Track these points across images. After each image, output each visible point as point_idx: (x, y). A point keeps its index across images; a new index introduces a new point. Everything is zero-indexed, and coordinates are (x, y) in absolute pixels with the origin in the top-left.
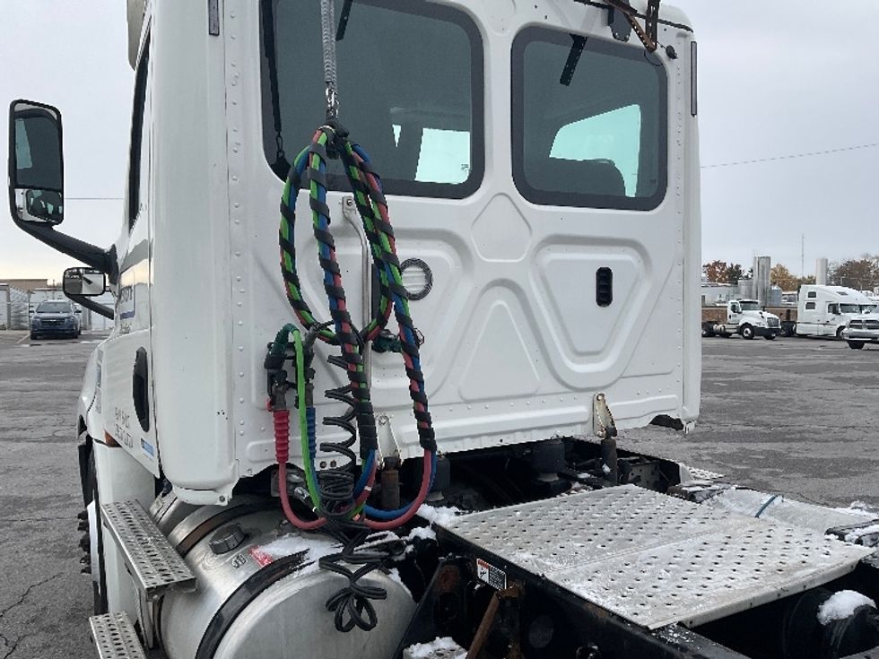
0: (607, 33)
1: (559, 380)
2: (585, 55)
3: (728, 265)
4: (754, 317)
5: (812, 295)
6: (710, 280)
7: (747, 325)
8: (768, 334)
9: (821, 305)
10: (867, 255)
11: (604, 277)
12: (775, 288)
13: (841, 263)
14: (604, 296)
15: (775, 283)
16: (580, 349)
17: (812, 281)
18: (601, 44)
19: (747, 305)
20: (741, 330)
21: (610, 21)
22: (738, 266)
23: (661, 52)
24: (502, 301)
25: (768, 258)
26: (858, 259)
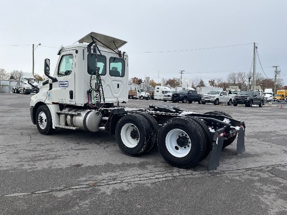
0: (119, 57)
1: (113, 96)
2: (115, 60)
3: (139, 79)
4: (143, 94)
5: (158, 88)
6: (133, 83)
7: (142, 96)
8: (147, 98)
9: (160, 92)
10: (174, 78)
11: (118, 85)
12: (151, 86)
13: (168, 80)
14: (118, 87)
15: (150, 85)
16: (116, 93)
17: (160, 85)
18: (118, 58)
19: (142, 90)
20: (140, 97)
21: (119, 56)
22: (141, 79)
23: (124, 59)
24: (108, 87)
25: (149, 78)
26: (172, 79)
